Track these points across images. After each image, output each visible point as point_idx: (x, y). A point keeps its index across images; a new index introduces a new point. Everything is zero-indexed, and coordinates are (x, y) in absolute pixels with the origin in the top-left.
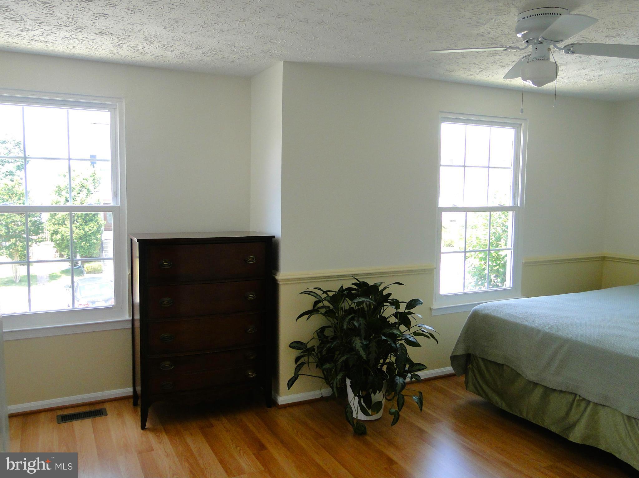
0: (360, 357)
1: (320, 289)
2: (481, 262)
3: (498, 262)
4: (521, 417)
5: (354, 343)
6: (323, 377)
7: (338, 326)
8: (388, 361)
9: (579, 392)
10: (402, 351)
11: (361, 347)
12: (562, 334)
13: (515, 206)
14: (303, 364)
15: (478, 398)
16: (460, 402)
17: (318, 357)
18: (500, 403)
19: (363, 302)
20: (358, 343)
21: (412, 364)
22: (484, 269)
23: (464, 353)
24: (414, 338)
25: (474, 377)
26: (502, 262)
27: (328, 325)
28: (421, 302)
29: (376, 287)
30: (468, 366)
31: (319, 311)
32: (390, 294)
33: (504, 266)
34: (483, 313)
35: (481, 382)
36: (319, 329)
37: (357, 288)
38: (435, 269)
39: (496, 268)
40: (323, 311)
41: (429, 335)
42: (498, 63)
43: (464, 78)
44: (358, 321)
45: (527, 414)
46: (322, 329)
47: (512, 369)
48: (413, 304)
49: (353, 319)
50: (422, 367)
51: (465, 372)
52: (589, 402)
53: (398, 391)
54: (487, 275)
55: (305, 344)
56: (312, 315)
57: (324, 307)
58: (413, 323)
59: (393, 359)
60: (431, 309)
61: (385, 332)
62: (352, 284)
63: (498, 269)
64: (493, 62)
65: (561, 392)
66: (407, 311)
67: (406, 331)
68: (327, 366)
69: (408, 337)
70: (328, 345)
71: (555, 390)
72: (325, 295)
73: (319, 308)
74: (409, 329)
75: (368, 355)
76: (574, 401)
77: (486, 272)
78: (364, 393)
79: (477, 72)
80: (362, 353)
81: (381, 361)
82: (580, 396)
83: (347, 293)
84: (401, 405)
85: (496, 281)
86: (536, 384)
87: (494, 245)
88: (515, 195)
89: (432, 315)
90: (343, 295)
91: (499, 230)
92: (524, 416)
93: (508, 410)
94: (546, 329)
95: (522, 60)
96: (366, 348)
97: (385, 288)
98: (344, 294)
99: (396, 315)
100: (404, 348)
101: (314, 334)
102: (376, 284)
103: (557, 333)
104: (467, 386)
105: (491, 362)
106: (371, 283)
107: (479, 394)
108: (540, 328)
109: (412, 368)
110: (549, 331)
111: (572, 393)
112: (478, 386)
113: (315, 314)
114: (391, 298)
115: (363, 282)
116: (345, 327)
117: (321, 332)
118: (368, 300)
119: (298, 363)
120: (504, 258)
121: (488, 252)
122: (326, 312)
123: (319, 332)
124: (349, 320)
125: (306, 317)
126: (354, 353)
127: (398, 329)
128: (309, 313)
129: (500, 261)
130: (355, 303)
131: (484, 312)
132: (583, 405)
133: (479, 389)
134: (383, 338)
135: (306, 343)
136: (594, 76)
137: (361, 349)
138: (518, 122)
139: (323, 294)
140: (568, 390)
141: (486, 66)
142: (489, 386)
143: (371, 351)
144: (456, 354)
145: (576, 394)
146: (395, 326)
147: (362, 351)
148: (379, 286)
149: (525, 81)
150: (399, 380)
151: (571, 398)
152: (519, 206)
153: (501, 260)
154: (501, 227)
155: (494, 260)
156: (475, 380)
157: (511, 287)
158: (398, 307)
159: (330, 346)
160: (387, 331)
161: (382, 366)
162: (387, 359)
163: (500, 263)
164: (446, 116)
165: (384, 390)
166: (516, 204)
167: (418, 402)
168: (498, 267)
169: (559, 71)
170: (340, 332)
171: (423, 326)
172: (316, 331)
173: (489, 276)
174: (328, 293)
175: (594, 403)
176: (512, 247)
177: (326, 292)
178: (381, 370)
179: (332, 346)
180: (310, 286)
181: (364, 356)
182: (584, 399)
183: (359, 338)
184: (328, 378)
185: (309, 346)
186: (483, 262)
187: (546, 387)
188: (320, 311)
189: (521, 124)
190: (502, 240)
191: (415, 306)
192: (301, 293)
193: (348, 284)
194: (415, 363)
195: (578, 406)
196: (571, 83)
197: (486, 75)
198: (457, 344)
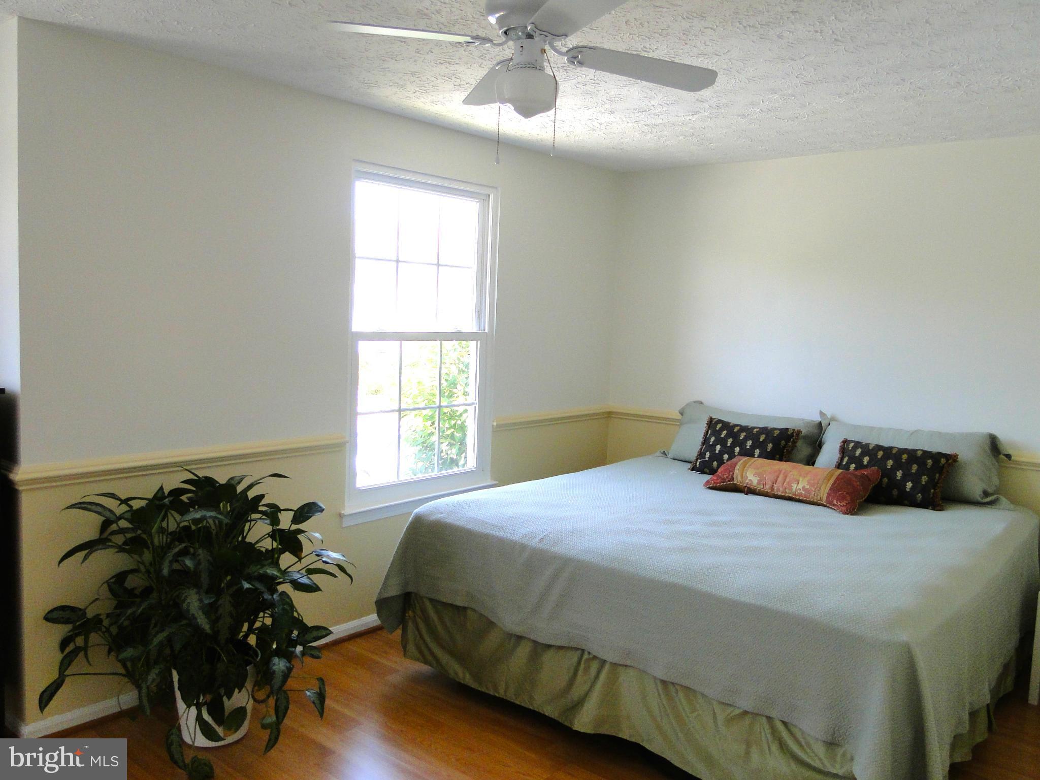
0: (198, 629)
1: (112, 496)
2: (426, 423)
3: (452, 421)
4: (497, 695)
5: (185, 603)
6: (123, 671)
7: (152, 570)
8: (258, 624)
9: (587, 646)
10: (285, 607)
11: (201, 608)
12: (560, 549)
13: (480, 331)
14: (77, 650)
15: (424, 668)
16: (394, 679)
17: (111, 635)
18: (461, 675)
19: (203, 518)
20: (193, 602)
21: (305, 629)
22: (432, 434)
23: (398, 593)
24: (309, 578)
25: (417, 633)
26: (459, 422)
27: (131, 568)
28: (320, 507)
29: (230, 486)
30: (407, 615)
31: (110, 541)
32: (262, 497)
33: (462, 428)
34: (431, 519)
35: (428, 640)
36: (113, 577)
37: (194, 489)
38: (347, 444)
39: (449, 432)
40: (119, 539)
41: (335, 570)
42: (453, 78)
43: (394, 103)
44: (194, 556)
45: (505, 689)
46: (120, 577)
47: (481, 615)
48: (305, 512)
49: (184, 553)
50: (323, 631)
51: (402, 621)
52: (604, 662)
53: (276, 687)
54: (436, 443)
55: (80, 610)
56: (94, 551)
57: (122, 531)
58: (307, 548)
59: (268, 621)
60: (341, 516)
61: (250, 572)
62: (182, 482)
63: (452, 434)
64: (445, 77)
65: (561, 648)
66: (294, 527)
67: (292, 565)
68: (129, 652)
69: (296, 576)
70: (129, 611)
71: (549, 646)
72: (124, 508)
73: (113, 533)
74: (300, 559)
75: (214, 622)
76: (579, 663)
77: (435, 438)
78: (209, 697)
79: (418, 94)
80: (203, 621)
81: (246, 626)
82: (589, 653)
83: (171, 502)
84: (281, 712)
85: (449, 452)
86: (520, 638)
87: (446, 394)
88: (479, 313)
89: (343, 526)
90: (160, 507)
91: (454, 370)
92: (501, 693)
93: (473, 685)
94: (534, 543)
95: (497, 68)
96: (211, 610)
97: (250, 487)
98: (164, 505)
99: (273, 535)
100: (287, 600)
101: (100, 587)
102: (232, 478)
103: (553, 549)
104: (405, 647)
105: (445, 605)
106: (221, 477)
107: (426, 662)
108: (525, 541)
109: (304, 636)
110: (540, 546)
111: (577, 649)
112: (423, 648)
113: (101, 549)
114: (264, 501)
115: (206, 478)
116: (165, 572)
117: (117, 582)
118: (213, 514)
119: (68, 650)
120: (461, 415)
121: (438, 410)
122: (125, 543)
123: (114, 583)
124: (173, 556)
125: (81, 555)
126: (184, 622)
127: (276, 564)
128: (88, 547)
129: (455, 421)
130: (190, 521)
131: (433, 518)
132: (594, 666)
133: (426, 652)
134: (246, 585)
135: (82, 607)
136: (600, 124)
137: (200, 613)
138: (485, 191)
139: (120, 505)
140: (572, 644)
141: (432, 84)
142: (443, 647)
143: (221, 615)
144: (386, 595)
145: (583, 651)
146: (272, 557)
147: (203, 617)
148: (239, 483)
149: (503, 104)
150: (279, 665)
151: (575, 657)
152: (486, 331)
153: (457, 418)
154: (457, 365)
155: (446, 418)
156: (418, 636)
157: (475, 466)
158: (275, 521)
159: (134, 613)
160: (254, 569)
161: (247, 635)
162: (257, 622)
163: (455, 423)
164: (365, 170)
165: (249, 685)
166: (483, 328)
167: (315, 702)
168: (452, 430)
169: (560, 93)
170: (155, 581)
171: (323, 552)
172: (107, 582)
173: (439, 444)
174: (131, 503)
175: (611, 663)
176: (475, 400)
177: (125, 501)
178: (244, 644)
179: (139, 611)
180: (89, 492)
181: (207, 627)
182: (595, 657)
183: (195, 590)
184: (133, 676)
185: (90, 614)
186: (430, 423)
187: (535, 642)
188: (114, 540)
189: (489, 195)
190: (458, 386)
191: (311, 517)
192: (67, 508)
193: (173, 482)
194: (310, 625)
195: (587, 669)
196: (565, 133)
197: (432, 102)
198: (387, 578)
